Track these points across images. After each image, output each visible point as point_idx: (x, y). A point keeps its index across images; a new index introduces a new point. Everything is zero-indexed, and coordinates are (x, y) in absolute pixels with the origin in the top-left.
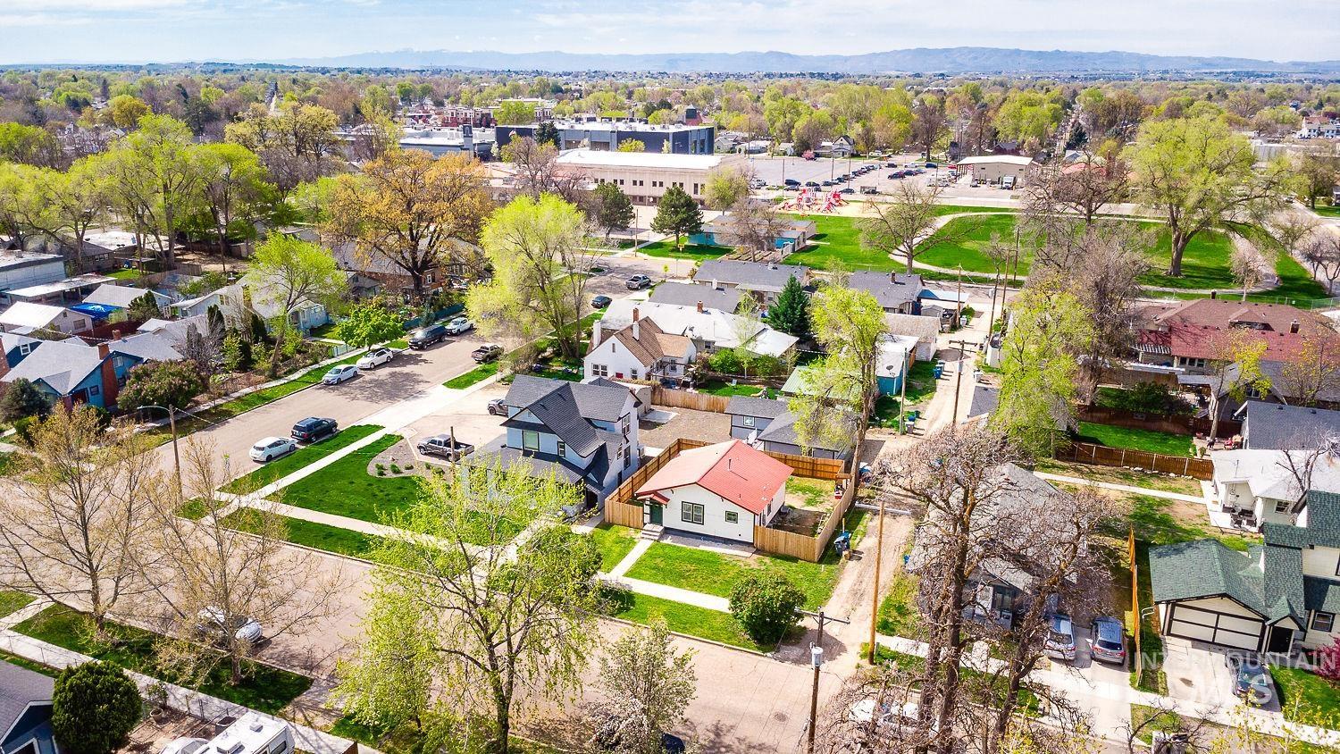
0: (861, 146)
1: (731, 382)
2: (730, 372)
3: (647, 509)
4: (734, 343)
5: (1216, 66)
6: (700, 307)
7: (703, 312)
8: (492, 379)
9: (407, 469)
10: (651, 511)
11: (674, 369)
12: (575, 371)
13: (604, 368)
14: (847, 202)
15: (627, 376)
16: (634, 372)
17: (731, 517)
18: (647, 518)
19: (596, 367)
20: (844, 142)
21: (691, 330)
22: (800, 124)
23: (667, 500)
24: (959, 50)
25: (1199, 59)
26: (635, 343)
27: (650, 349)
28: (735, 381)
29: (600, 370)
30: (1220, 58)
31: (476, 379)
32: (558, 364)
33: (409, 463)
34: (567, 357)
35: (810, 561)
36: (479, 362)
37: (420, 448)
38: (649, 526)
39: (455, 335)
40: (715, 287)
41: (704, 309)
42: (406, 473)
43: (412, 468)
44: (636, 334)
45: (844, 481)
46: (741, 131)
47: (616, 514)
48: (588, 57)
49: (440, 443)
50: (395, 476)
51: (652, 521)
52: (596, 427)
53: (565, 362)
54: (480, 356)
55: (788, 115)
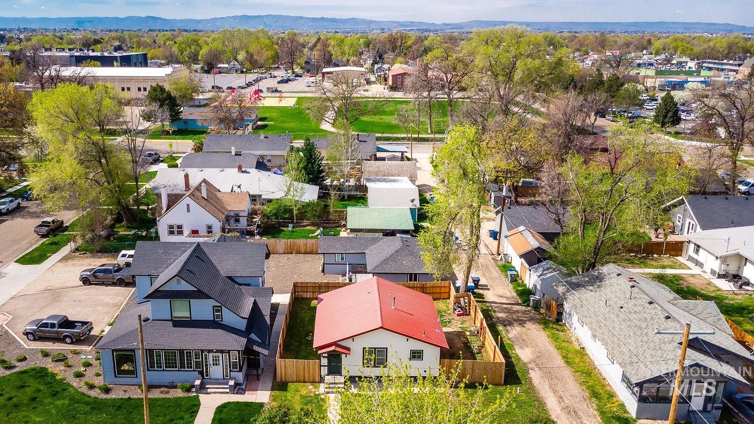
0: (248, 65)
1: (288, 227)
2: (285, 219)
3: (324, 361)
4: (279, 195)
5: (408, 26)
6: (240, 168)
7: (243, 172)
8: (66, 250)
9: (20, 361)
10: (329, 362)
11: (237, 221)
12: (144, 234)
13: (180, 227)
14: (264, 98)
15: (203, 231)
16: (210, 227)
17: (416, 355)
18: (325, 370)
19: (171, 227)
20: (236, 63)
21: (239, 187)
22: (203, 52)
23: (349, 349)
24: (267, 16)
25: (398, 22)
26: (204, 202)
27: (218, 206)
28: (291, 225)
29: (176, 229)
30: (408, 22)
31: (49, 252)
32: (123, 229)
33: (17, 353)
34: (129, 221)
35: (499, 385)
36: (43, 236)
37: (27, 334)
38: (329, 379)
39: (6, 214)
40: (233, 153)
41: (243, 169)
42: (21, 367)
43: (25, 359)
44: (204, 194)
45: (462, 299)
46: (158, 58)
47: (289, 371)
48: (15, 19)
49: (53, 325)
50: (8, 372)
51: (330, 373)
52: (241, 285)
53: (129, 227)
54: (44, 230)
55: (193, 47)
